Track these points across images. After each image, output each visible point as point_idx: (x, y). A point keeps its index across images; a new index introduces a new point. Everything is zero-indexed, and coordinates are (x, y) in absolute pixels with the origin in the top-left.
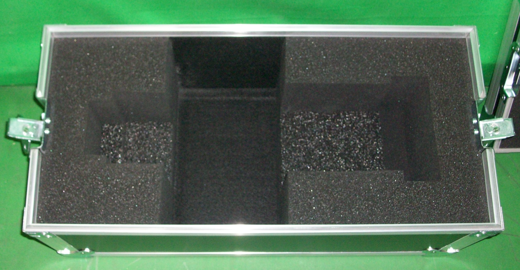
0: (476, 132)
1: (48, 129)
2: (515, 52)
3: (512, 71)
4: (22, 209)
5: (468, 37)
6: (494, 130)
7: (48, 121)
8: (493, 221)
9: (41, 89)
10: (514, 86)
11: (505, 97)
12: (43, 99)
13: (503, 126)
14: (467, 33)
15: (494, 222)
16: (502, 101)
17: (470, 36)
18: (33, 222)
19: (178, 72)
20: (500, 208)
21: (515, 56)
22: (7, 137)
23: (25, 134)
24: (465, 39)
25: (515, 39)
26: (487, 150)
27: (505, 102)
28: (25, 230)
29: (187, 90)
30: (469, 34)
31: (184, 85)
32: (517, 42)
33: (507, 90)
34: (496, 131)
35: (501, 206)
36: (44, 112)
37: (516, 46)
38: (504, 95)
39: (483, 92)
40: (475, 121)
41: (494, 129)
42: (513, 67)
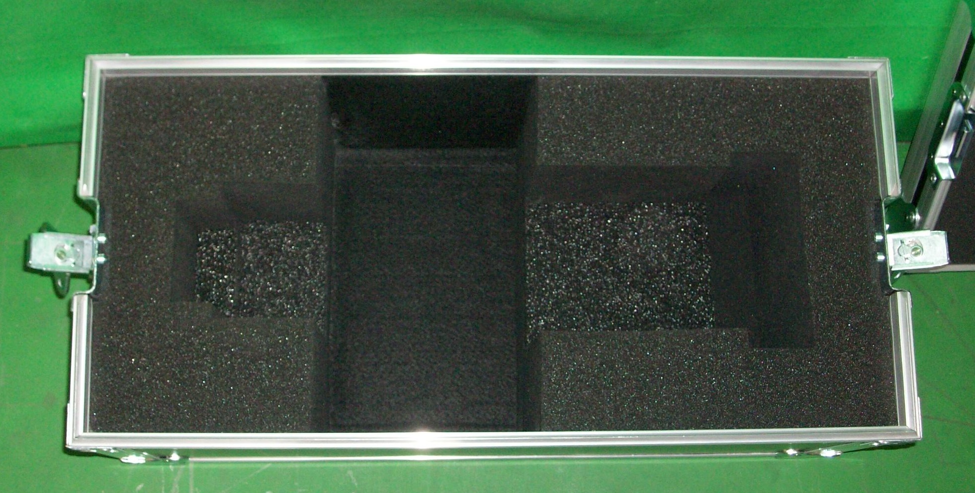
0: (881, 258)
1: (103, 254)
2: (958, 100)
3: (951, 131)
4: (63, 406)
5: (874, 77)
6: (913, 253)
7: (102, 239)
8: (903, 423)
9: (86, 181)
10: (952, 158)
11: (935, 179)
12: (92, 198)
13: (930, 245)
14: (872, 72)
15: (905, 425)
16: (930, 186)
17: (877, 75)
18: (85, 431)
19: (334, 125)
20: (917, 400)
21: (957, 106)
22: (27, 269)
23: (59, 262)
24: (867, 80)
25: (959, 77)
26: (899, 294)
27: (935, 186)
28: (71, 444)
29: (350, 152)
30: (874, 73)
31: (344, 144)
32: (963, 83)
33: (941, 164)
34: (916, 254)
35: (919, 395)
36: (94, 222)
37: (961, 90)
38: (934, 175)
39: (895, 185)
40: (879, 238)
41: (913, 250)
42: (954, 124)
